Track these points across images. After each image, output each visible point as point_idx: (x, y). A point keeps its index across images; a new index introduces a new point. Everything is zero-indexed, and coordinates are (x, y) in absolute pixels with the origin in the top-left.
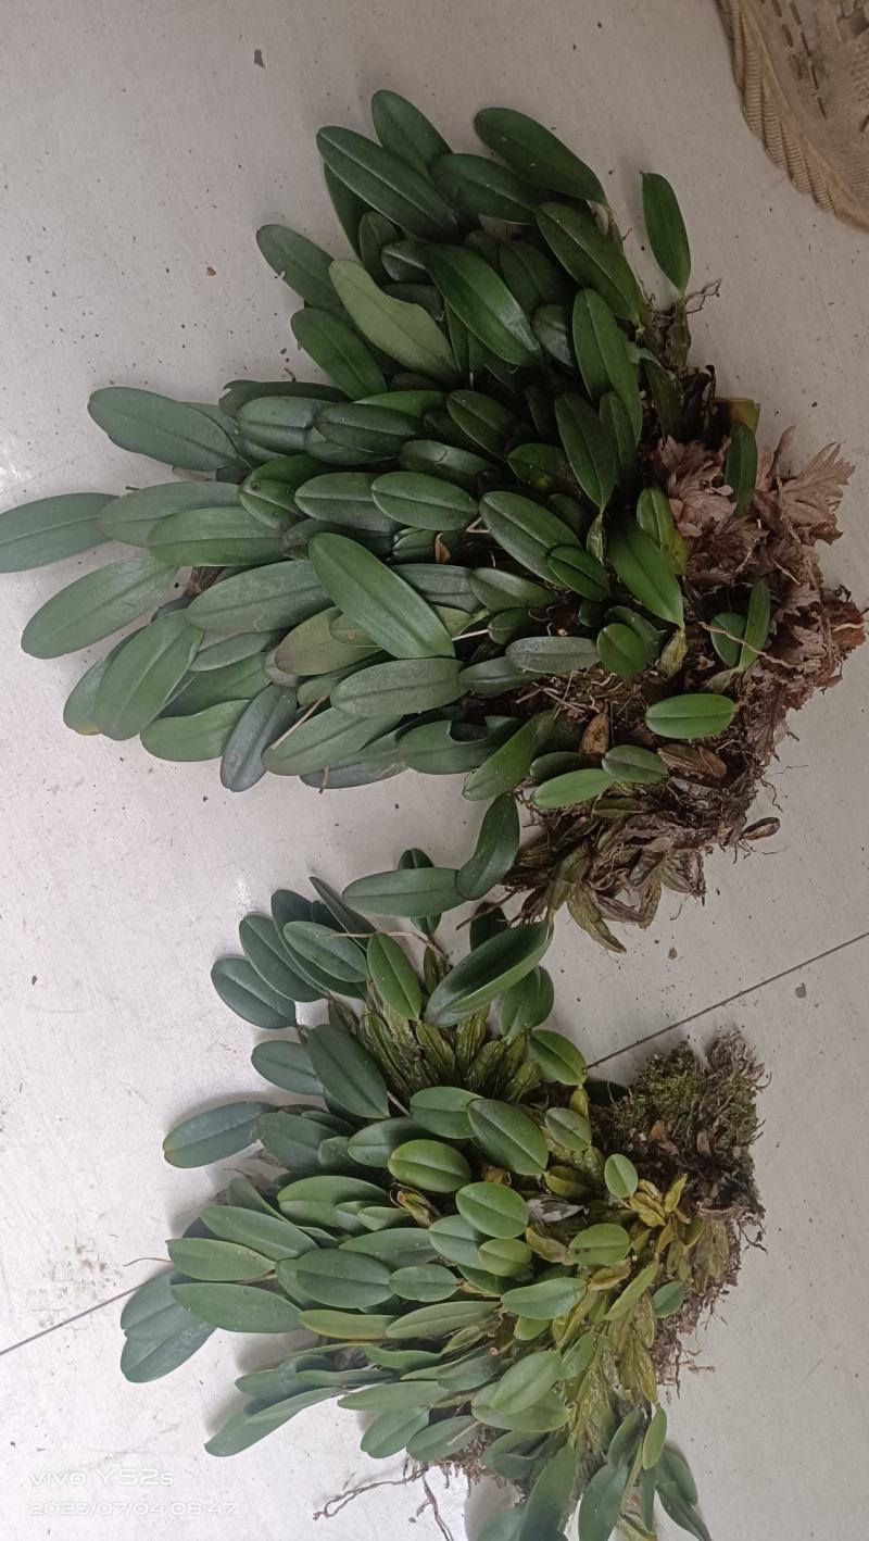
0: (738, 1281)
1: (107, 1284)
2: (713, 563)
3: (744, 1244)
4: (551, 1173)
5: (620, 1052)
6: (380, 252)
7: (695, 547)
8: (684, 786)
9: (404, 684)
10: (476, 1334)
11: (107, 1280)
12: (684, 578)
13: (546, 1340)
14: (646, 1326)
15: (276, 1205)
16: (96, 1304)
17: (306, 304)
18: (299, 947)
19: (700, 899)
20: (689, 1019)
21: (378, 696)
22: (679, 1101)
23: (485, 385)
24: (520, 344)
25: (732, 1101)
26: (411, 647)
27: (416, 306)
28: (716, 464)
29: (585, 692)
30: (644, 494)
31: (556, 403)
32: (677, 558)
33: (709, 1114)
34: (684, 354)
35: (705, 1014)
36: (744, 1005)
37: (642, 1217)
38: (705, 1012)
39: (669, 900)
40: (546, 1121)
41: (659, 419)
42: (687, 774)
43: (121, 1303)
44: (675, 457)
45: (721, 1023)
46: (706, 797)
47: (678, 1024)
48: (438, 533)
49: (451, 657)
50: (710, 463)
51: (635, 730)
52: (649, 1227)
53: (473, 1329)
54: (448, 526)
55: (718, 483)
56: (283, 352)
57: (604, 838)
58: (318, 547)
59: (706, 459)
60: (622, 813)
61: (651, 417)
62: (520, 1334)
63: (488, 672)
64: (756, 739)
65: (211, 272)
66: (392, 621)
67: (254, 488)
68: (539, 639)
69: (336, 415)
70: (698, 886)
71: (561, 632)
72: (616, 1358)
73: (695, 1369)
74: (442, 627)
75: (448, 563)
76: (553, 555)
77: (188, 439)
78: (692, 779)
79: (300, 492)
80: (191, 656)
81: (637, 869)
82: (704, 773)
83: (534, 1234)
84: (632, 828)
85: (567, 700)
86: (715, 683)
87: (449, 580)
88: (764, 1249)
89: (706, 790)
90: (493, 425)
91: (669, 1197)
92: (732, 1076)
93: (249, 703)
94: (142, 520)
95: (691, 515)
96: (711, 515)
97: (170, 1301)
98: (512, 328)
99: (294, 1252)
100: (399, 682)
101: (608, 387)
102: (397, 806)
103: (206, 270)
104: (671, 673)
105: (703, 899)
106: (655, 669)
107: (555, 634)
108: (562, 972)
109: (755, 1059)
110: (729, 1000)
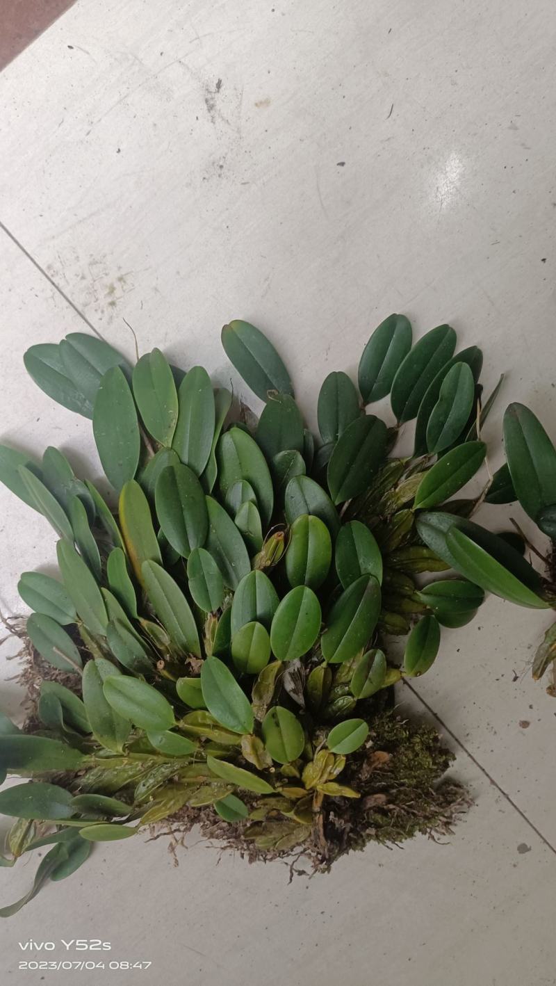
0: (253, 864)
1: (99, 312)
3: (289, 860)
4: (326, 669)
10: (162, 644)
11: (103, 312)
13: (181, 709)
14: (206, 797)
15: (226, 429)
16: (80, 309)
18: (447, 382)
20: (470, 755)
22: (406, 767)
25: (414, 814)
33: (396, 798)
35: (478, 768)
36: (497, 801)
37: (310, 765)
38: (481, 768)
40: (371, 651)
43: (86, 330)
45: (474, 784)
47: (462, 746)
52: (301, 775)
53: (166, 639)
62: (182, 684)
72: (176, 778)
73: (172, 848)
83: (276, 670)
88: (291, 879)
91: (334, 786)
92: (436, 809)
97: (102, 370)
99: (186, 459)
108: (479, 628)
109: (456, 825)
110: (497, 787)
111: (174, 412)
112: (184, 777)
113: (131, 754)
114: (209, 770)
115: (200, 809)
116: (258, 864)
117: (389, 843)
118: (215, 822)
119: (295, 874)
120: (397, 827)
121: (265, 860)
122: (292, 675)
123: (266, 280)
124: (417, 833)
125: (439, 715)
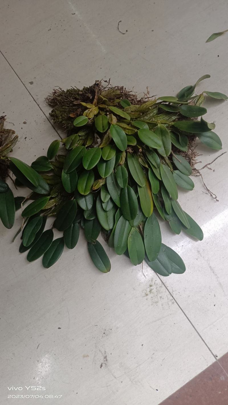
1: (156, 284)
10: (142, 159)
11: (155, 283)
13: (136, 136)
16: (163, 286)
19: (5, 117)
20: (45, 115)
22: (66, 112)
25: (65, 97)
35: (43, 110)
36: (38, 99)
37: (95, 114)
38: (42, 110)
43: (162, 277)
45: (45, 105)
47: (47, 118)
52: (99, 111)
53: (140, 160)
62: (134, 143)
73: (148, 93)
92: (58, 98)
97: (157, 261)
108: (35, 156)
110: (37, 104)
111: (130, 240)
112: (139, 114)
113: (155, 123)
114: (130, 116)
115: (137, 104)
116: (120, 85)
117: (76, 89)
118: (133, 100)
119: (108, 81)
120: (72, 93)
121: (118, 87)
122: (98, 143)
123: (93, 288)
124: (65, 91)
125: (53, 129)
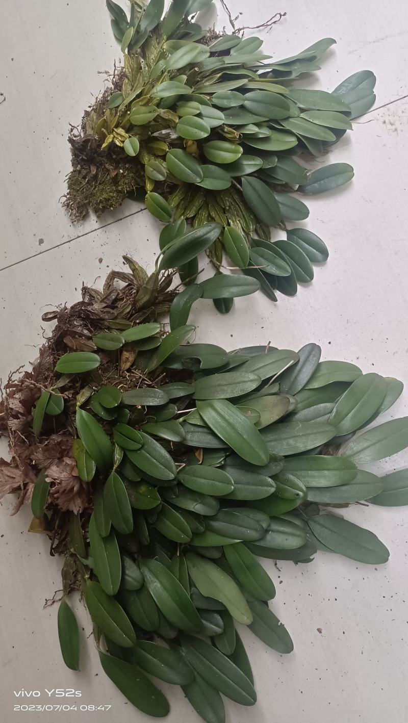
0: (84, 112)
2: (59, 443)
3: (80, 128)
4: (164, 150)
5: (130, 215)
6: (224, 630)
7: (68, 452)
8: (86, 332)
9: (223, 387)
12: (76, 437)
14: (126, 87)
15: (299, 139)
17: (266, 604)
18: (283, 263)
19: (85, 285)
20: (96, 230)
21: (237, 381)
23: (172, 547)
24: (152, 572)
25: (79, 190)
26: (218, 405)
27: (206, 595)
28: (53, 494)
29: (131, 381)
30: (91, 478)
31: (132, 528)
32: (78, 447)
33: (89, 185)
34: (66, 564)
35: (88, 232)
36: (69, 236)
39: (100, 286)
40: (166, 175)
41: (80, 524)
42: (83, 338)
43: (375, 106)
44: (74, 503)
45: (81, 228)
46: (75, 326)
47: (101, 228)
48: (201, 464)
49: (198, 400)
50: (56, 495)
51: (108, 360)
52: (121, 127)
54: (196, 467)
55: (52, 484)
56: (281, 582)
57: (128, 310)
58: (264, 458)
59: (58, 498)
60: (118, 321)
61: (85, 526)
63: (179, 391)
64: (48, 358)
65: (319, 631)
66: (227, 417)
67: (298, 495)
68: (151, 404)
69: (252, 534)
70: (85, 292)
71: (140, 407)
72: (141, 71)
73: (106, 72)
74: (201, 414)
75: (197, 448)
76: (141, 446)
77: (335, 533)
78: (81, 335)
79: (273, 490)
80: (335, 410)
81: (114, 297)
82: (76, 338)
83: (175, 120)
84: (113, 313)
85: (141, 377)
86: (65, 381)
87: (197, 439)
88: (70, 125)
89: (75, 330)
90: (168, 522)
91: (110, 140)
92: (77, 201)
93: (304, 386)
94: (360, 484)
95: (68, 469)
96: (58, 469)
98: (155, 580)
99: (291, 120)
100: (225, 388)
101: (106, 540)
102: (232, 336)
103: (323, 631)
104: (87, 388)
105: (83, 285)
106: (94, 390)
107: (143, 407)
108: (155, 254)
109: (66, 210)
110: (76, 238)
113: (160, 54)
117: (69, 176)
118: (111, 93)
119: (72, 128)
120: (76, 181)
121: (84, 118)
122: (169, 133)
124: (69, 190)
